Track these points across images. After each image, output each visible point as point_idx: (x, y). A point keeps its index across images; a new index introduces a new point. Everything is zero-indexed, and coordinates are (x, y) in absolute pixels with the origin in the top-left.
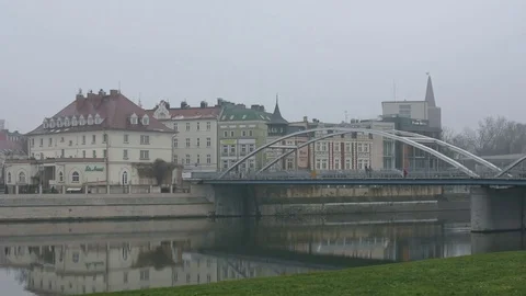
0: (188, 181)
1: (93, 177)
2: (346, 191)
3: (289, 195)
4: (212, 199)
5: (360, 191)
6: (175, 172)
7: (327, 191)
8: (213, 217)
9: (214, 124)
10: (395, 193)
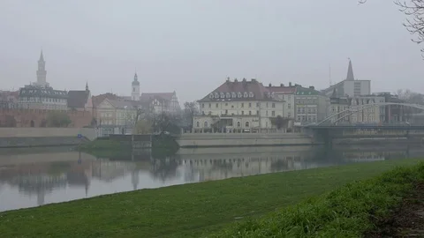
0: (299, 127)
1: (256, 125)
2: (367, 133)
3: (344, 134)
4: (312, 136)
5: (373, 132)
6: (290, 122)
7: (360, 132)
8: (312, 144)
9: (292, 96)
10: (388, 134)
